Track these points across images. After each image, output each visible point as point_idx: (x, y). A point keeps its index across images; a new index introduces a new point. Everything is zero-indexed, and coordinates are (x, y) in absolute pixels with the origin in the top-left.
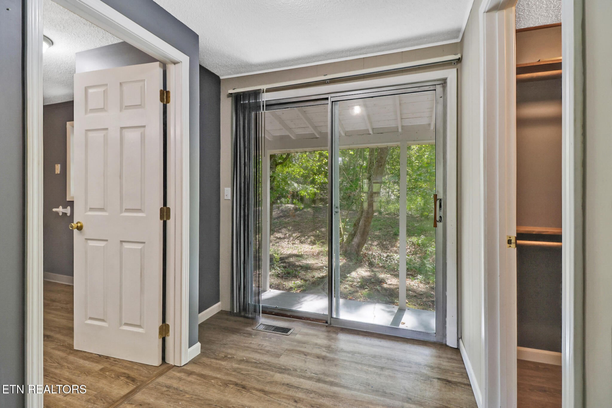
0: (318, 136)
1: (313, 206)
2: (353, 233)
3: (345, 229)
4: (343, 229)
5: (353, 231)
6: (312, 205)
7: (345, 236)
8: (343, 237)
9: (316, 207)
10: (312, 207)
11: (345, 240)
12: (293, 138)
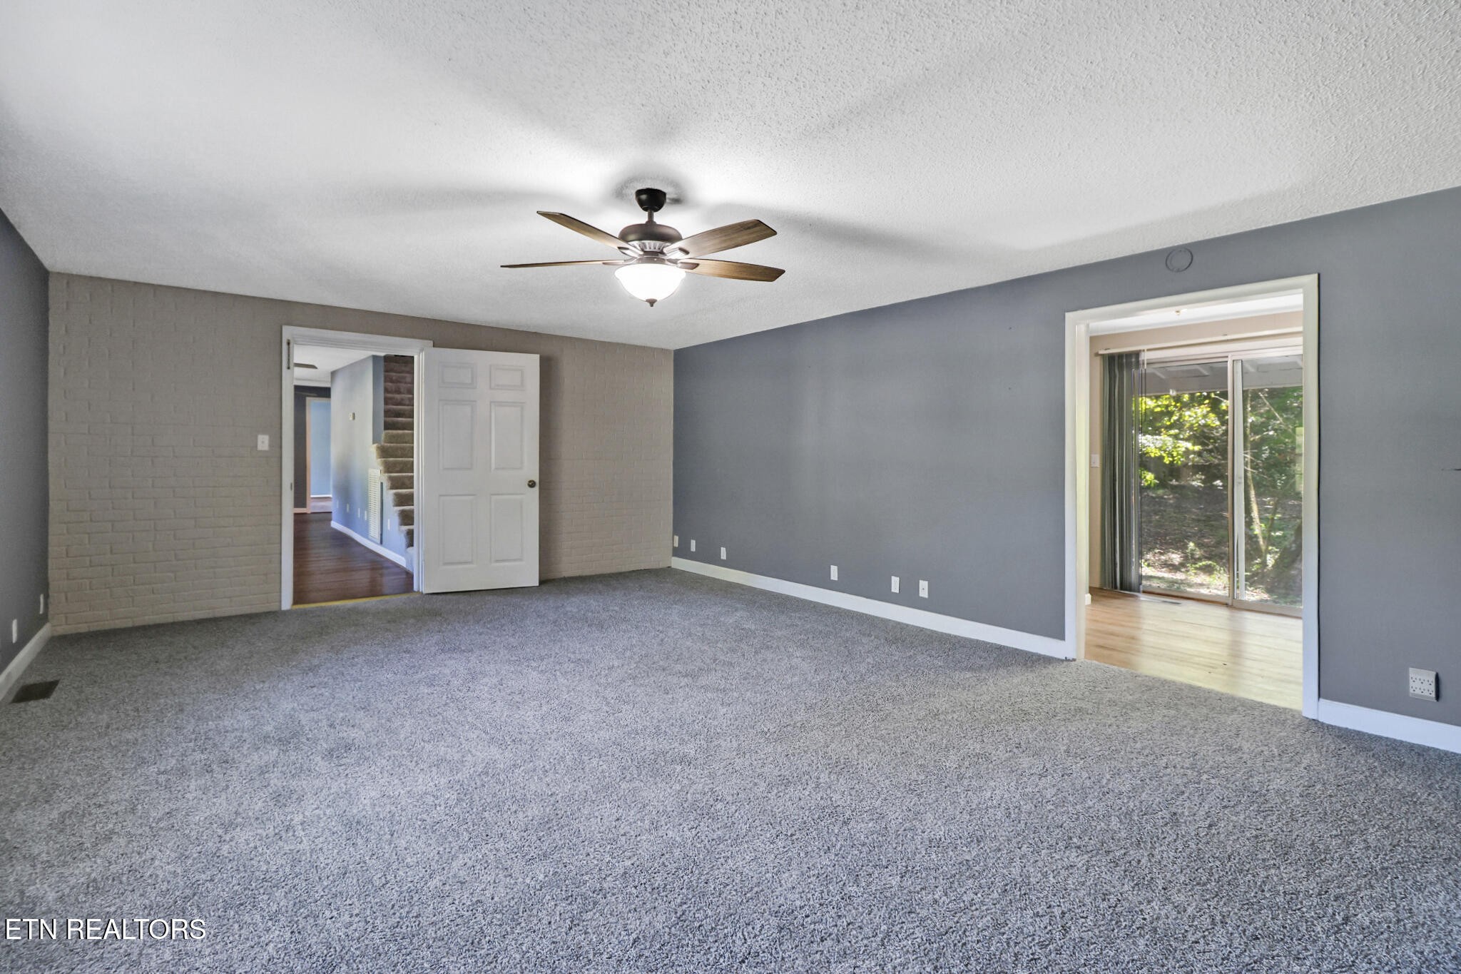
0: (1206, 373)
1: (1174, 482)
2: (1293, 549)
3: (1270, 540)
4: (1264, 538)
5: (1294, 545)
6: (1171, 480)
7: (1269, 556)
8: (1266, 557)
9: (1183, 487)
10: (1172, 485)
11: (1270, 566)
12: (1163, 377)
